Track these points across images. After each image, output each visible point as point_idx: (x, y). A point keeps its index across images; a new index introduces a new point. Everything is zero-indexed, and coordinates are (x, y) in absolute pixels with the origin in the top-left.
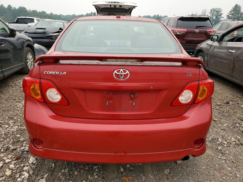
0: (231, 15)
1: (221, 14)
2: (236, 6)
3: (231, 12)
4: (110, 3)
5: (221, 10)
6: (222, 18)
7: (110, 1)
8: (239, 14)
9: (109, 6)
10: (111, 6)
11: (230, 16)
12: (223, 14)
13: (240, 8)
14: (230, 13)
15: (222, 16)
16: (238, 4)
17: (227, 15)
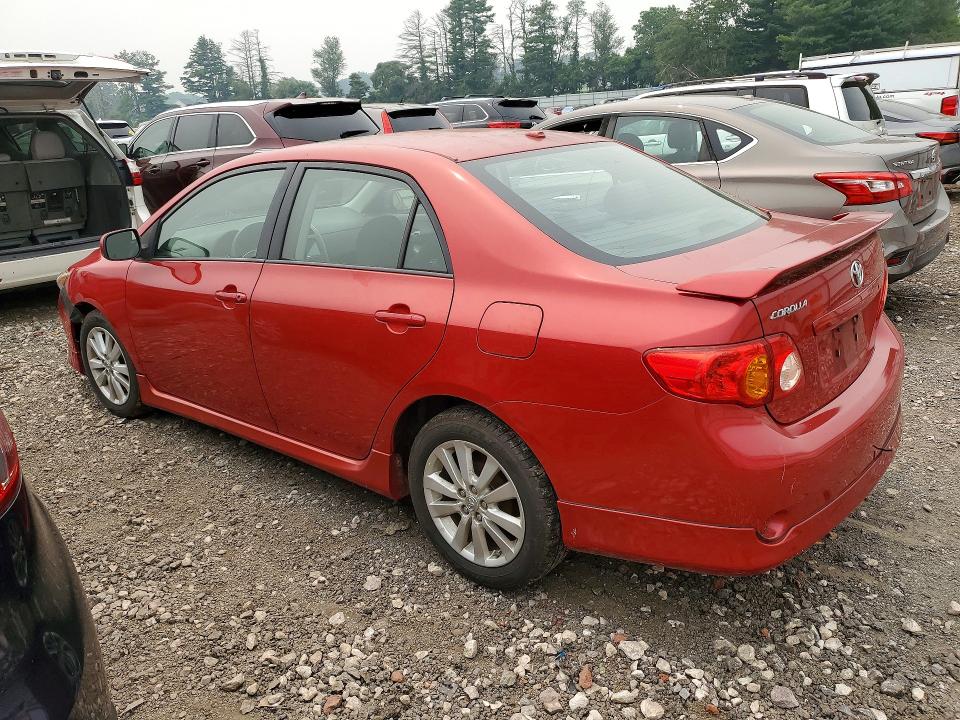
0: (196, 79)
1: (160, 75)
2: (203, 44)
3: (190, 65)
4: (12, 57)
5: (156, 61)
6: (169, 87)
7: (12, 50)
8: (222, 74)
9: (26, 76)
10: (33, 72)
11: (193, 79)
12: (165, 73)
13: (218, 52)
14: (188, 70)
15: (166, 80)
16: (207, 38)
17: (182, 79)
